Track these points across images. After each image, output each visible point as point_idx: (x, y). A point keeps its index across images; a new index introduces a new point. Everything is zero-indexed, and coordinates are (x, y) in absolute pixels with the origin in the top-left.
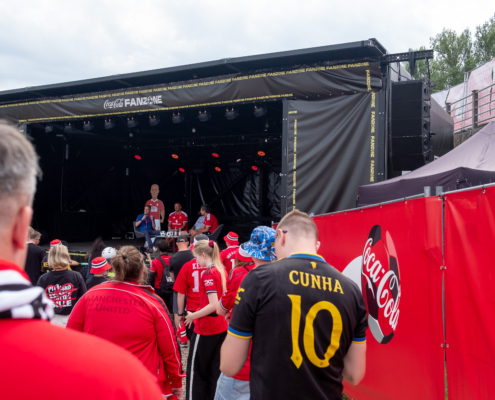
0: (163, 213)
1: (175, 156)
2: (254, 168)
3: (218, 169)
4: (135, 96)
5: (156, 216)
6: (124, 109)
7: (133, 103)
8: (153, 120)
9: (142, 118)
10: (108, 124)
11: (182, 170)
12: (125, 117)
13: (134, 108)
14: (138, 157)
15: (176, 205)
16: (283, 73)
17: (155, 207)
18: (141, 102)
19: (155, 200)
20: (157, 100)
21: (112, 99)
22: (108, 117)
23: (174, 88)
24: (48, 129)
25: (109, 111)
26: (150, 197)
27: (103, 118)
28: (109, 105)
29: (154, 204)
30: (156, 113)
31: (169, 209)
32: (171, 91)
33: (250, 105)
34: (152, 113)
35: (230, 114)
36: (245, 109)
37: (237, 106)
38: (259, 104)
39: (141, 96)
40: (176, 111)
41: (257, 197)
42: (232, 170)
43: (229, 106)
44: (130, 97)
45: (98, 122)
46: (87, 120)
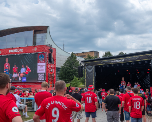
0: (125, 84)
1: (127, 71)
2: (148, 72)
3: (138, 73)
4: (118, 60)
6: (116, 62)
7: (118, 61)
8: (122, 64)
9: (120, 64)
10: (112, 65)
11: (129, 73)
12: (116, 64)
14: (119, 71)
15: (129, 82)
16: (151, 54)
17: (123, 83)
18: (120, 61)
19: (123, 81)
20: (123, 60)
21: (113, 60)
24: (99, 67)
27: (111, 64)
28: (112, 62)
29: (123, 82)
30: (123, 63)
31: (127, 83)
32: (126, 59)
33: (144, 61)
34: (122, 63)
35: (140, 63)
36: (143, 62)
37: (141, 61)
38: (146, 61)
39: (119, 59)
40: (127, 63)
41: (149, 79)
42: (142, 73)
43: (139, 61)
44: (117, 60)
45: (110, 65)
46: (108, 65)
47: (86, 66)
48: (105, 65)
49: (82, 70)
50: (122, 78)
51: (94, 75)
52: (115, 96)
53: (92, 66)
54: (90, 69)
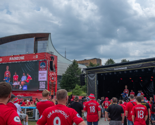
0: (128, 92)
1: (130, 78)
2: (151, 80)
3: (142, 81)
4: (121, 67)
5: (127, 93)
6: (118, 70)
7: (120, 69)
8: (125, 72)
9: (123, 72)
10: (115, 73)
11: (132, 81)
12: (119, 72)
13: (121, 70)
14: (121, 79)
15: (132, 90)
16: (154, 62)
17: (126, 91)
18: (122, 68)
20: (126, 68)
21: (116, 68)
22: (115, 72)
23: (129, 65)
24: (102, 74)
25: (115, 70)
26: (125, 89)
28: (115, 69)
29: (126, 90)
30: (126, 71)
31: (130, 91)
33: (147, 69)
34: (125, 71)
35: (143, 70)
37: (144, 69)
38: (149, 68)
39: (122, 67)
40: (130, 70)
41: (153, 87)
42: (145, 81)
43: (142, 69)
44: (120, 67)
45: (113, 73)
46: (110, 72)
47: (88, 74)
48: (107, 73)
49: (84, 78)
50: (125, 87)
51: (96, 83)
52: (118, 105)
53: (94, 74)
54: (92, 77)
